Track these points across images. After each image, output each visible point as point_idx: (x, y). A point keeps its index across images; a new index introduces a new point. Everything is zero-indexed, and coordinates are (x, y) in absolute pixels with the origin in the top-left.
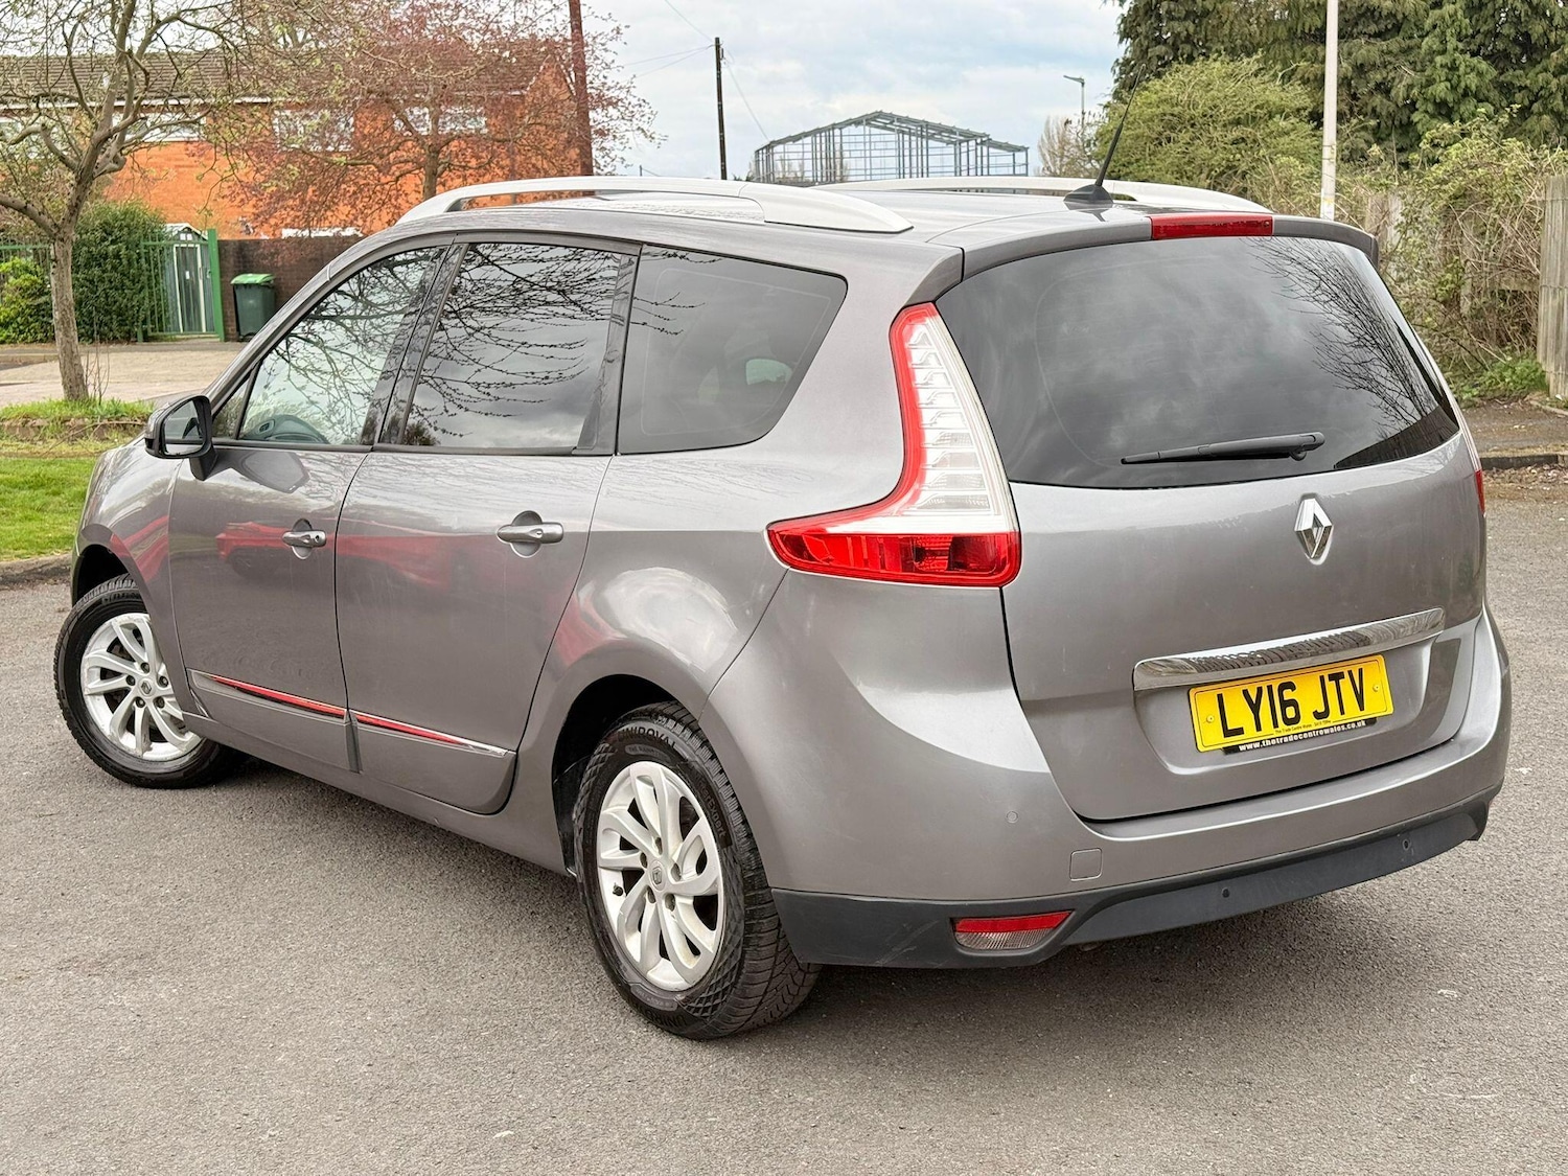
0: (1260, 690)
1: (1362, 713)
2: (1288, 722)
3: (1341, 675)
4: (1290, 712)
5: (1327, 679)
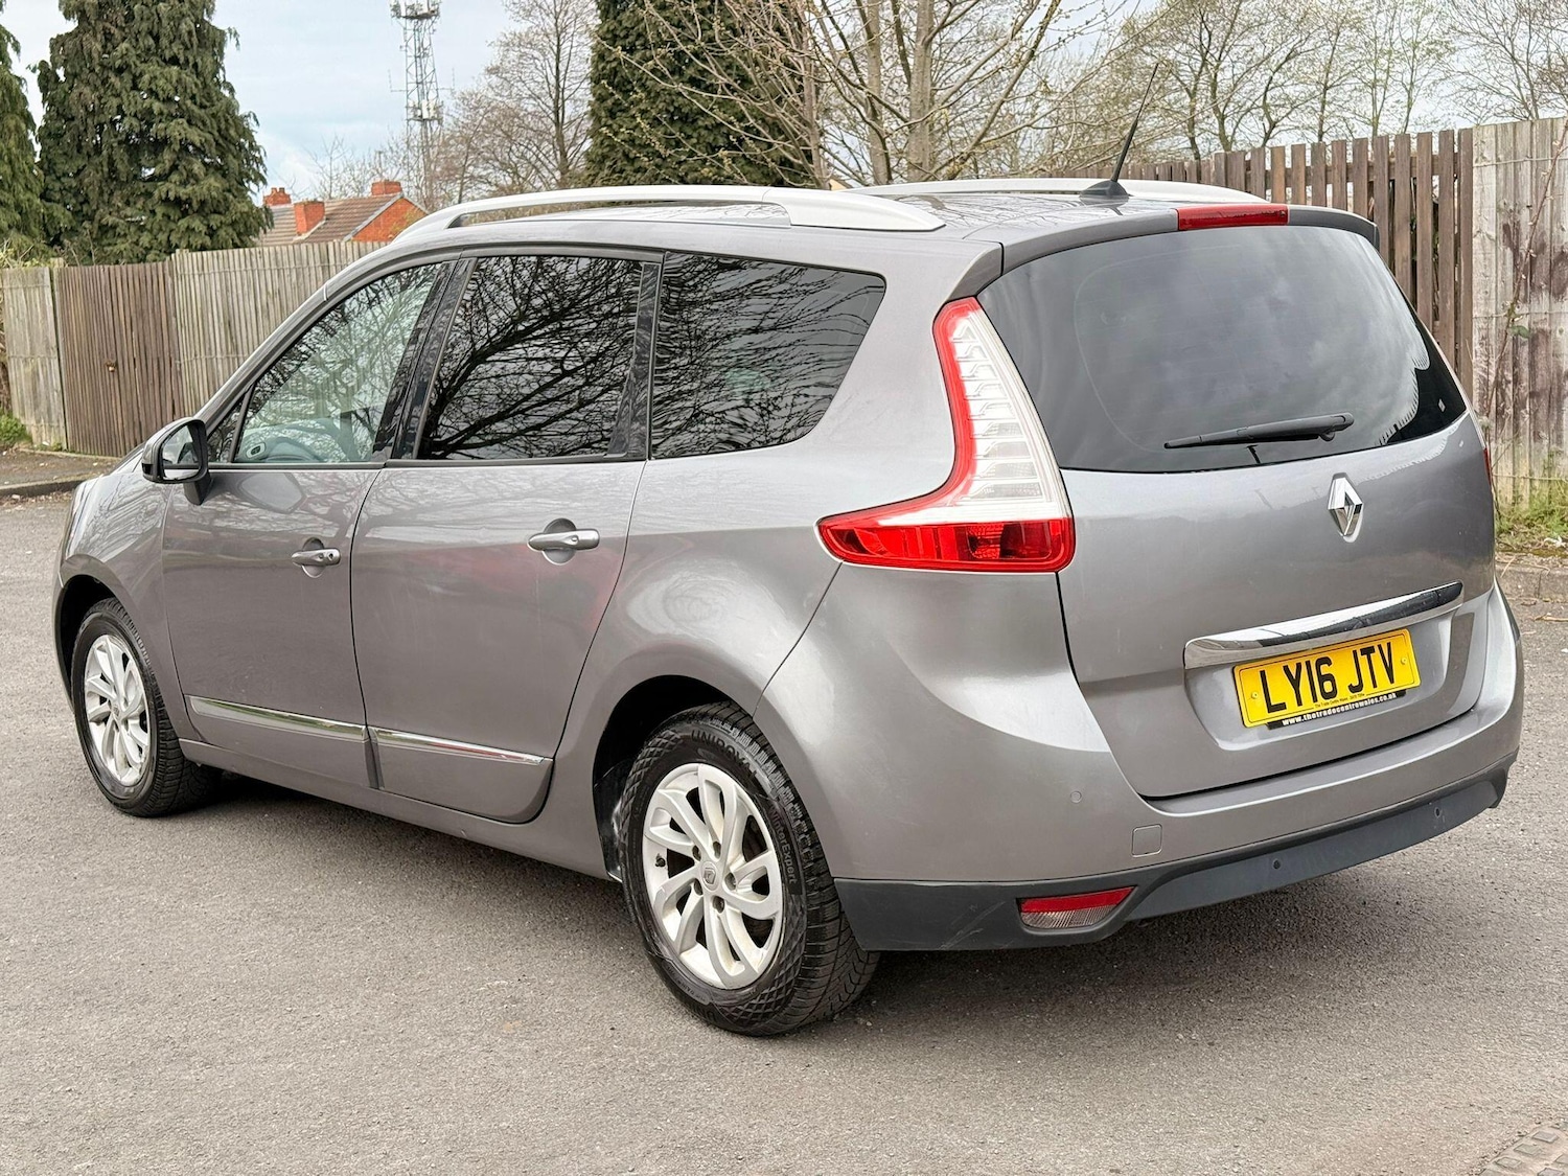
1: (1393, 685)
2: (1326, 696)
3: (1371, 650)
4: (1328, 686)
5: (1359, 653)
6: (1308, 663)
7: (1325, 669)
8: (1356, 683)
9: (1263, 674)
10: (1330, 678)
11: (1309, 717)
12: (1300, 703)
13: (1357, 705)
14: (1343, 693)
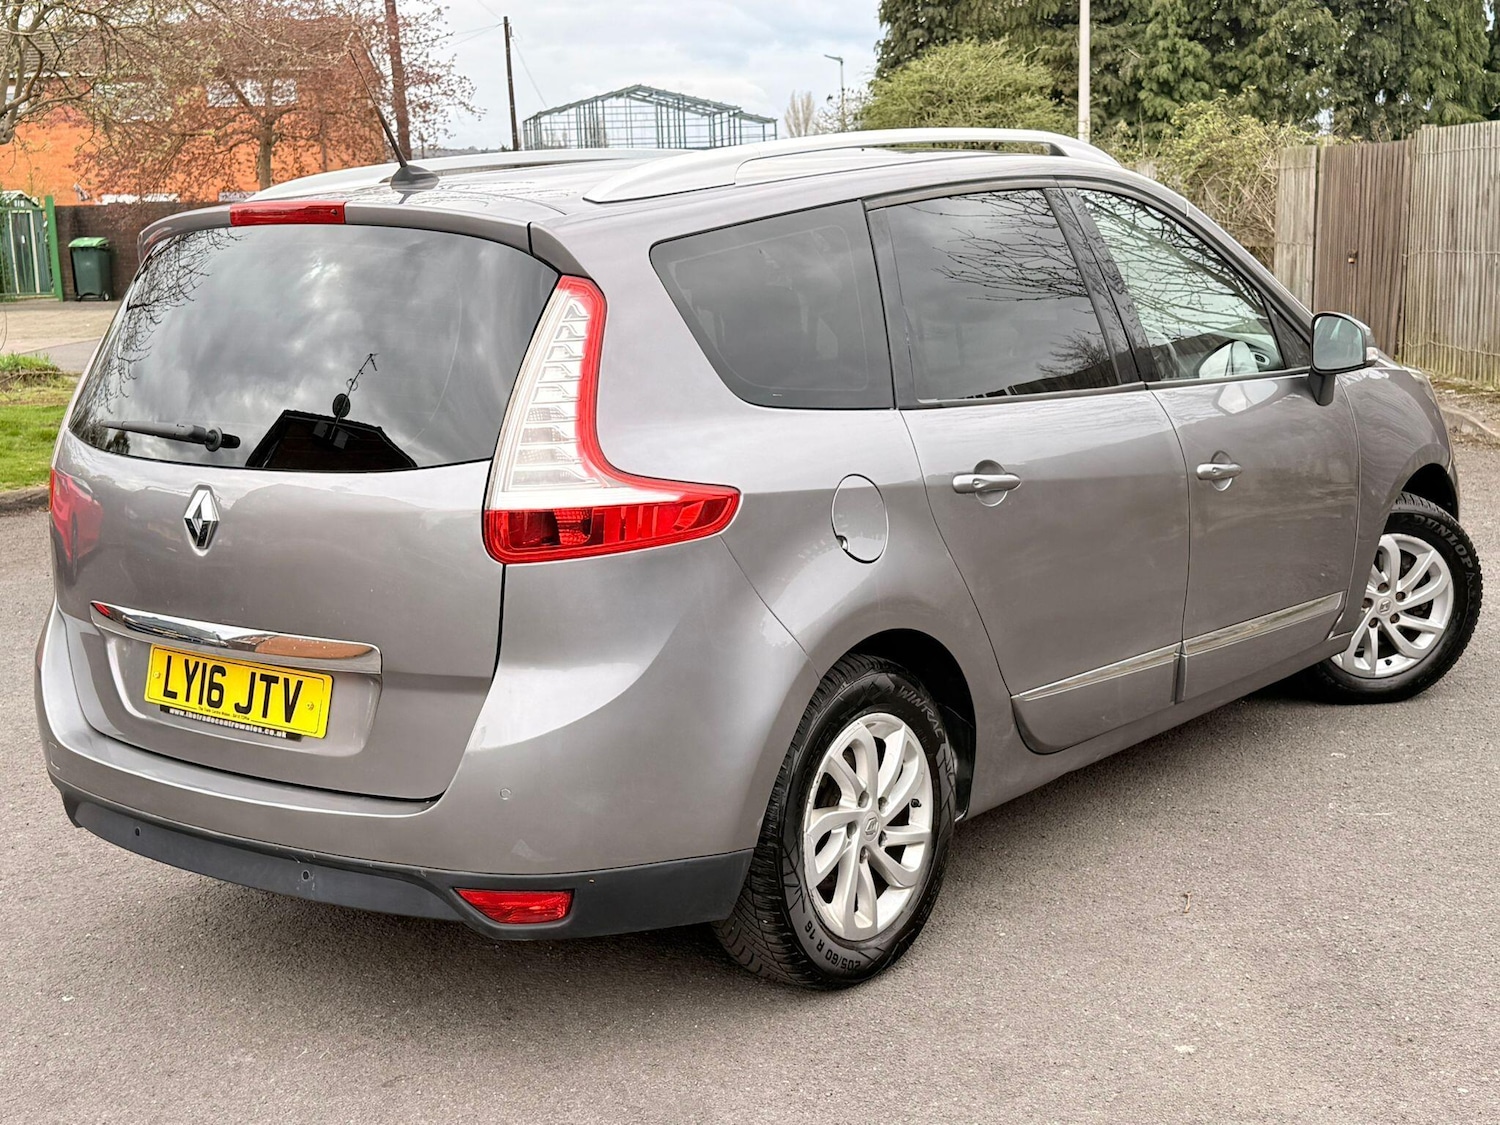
0: (197, 664)
1: (287, 724)
2: (211, 703)
3: (276, 680)
4: (215, 696)
5: (258, 677)
6: (205, 665)
7: (218, 678)
8: (244, 703)
9: (169, 658)
10: (220, 688)
11: (190, 715)
12: (187, 699)
13: (237, 726)
14: (228, 707)
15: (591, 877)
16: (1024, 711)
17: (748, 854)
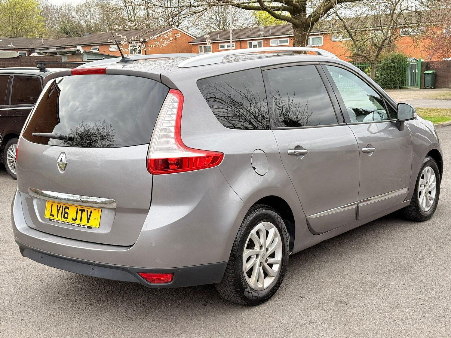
1: (88, 224)
2: (65, 218)
3: (84, 210)
5: (79, 210)
6: (63, 206)
7: (67, 210)
8: (75, 218)
9: (52, 204)
10: (67, 213)
11: (58, 222)
12: (57, 217)
13: (72, 224)
14: (70, 219)
15: (179, 269)
16: (310, 222)
17: (226, 263)
